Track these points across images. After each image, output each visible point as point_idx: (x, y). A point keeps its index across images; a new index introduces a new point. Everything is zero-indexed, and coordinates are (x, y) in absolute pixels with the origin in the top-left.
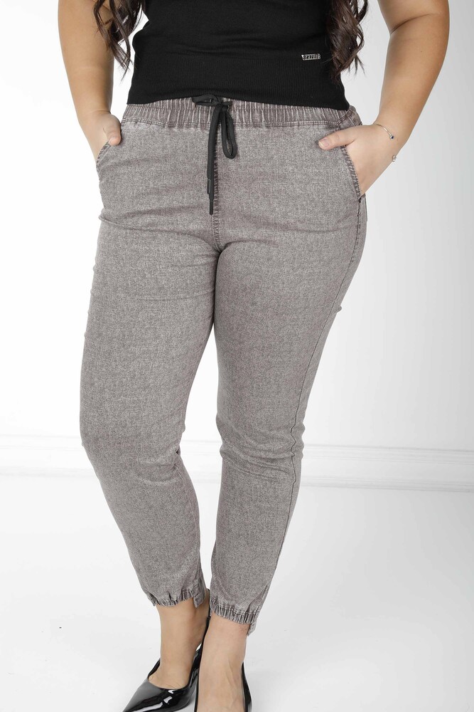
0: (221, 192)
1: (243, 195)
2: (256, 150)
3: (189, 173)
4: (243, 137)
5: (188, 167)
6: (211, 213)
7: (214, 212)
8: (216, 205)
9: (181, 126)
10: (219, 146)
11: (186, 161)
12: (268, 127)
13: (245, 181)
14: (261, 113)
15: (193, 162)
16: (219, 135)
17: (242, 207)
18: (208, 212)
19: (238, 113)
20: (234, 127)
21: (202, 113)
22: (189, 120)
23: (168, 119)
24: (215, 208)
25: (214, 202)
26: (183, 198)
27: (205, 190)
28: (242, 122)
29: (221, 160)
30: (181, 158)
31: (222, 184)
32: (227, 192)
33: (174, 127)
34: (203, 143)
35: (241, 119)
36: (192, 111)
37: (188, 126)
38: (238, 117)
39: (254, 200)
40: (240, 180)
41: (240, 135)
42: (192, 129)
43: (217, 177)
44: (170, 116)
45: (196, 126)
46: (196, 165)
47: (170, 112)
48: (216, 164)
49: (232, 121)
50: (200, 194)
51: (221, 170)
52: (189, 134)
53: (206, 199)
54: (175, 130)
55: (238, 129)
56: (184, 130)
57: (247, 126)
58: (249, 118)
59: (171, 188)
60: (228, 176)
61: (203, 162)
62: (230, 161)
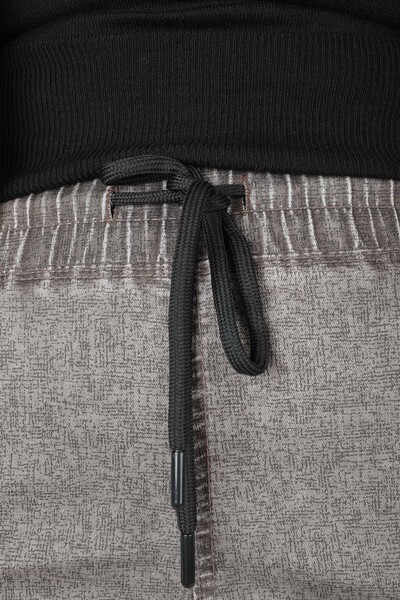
0: (219, 506)
1: (302, 514)
2: (347, 347)
3: (101, 439)
4: (293, 304)
5: (95, 418)
6: (188, 579)
7: (200, 575)
8: (206, 551)
9: (61, 278)
10: (209, 337)
11: (87, 395)
12: (375, 263)
13: (307, 461)
14: (344, 219)
15: (112, 399)
16: (206, 296)
17: (302, 554)
18: (177, 577)
19: (264, 221)
20: (255, 268)
21: (138, 228)
22: (90, 255)
23: (18, 259)
24: (200, 560)
25: (197, 543)
26: (87, 527)
27: (161, 499)
28: (285, 250)
29: (218, 382)
30: (67, 388)
31: (224, 479)
32: (241, 503)
33: (37, 281)
34: (147, 328)
35: (279, 240)
36: (100, 226)
37: (88, 277)
38: (266, 237)
39: (341, 527)
40: (290, 459)
41: (282, 297)
42: (104, 282)
43: (204, 449)
44: (26, 251)
45: (117, 275)
46: (122, 409)
47: (23, 237)
48: (199, 405)
49: (250, 248)
50: (145, 515)
51: (218, 426)
52: (92, 301)
53: (168, 531)
54: (43, 291)
55: (273, 277)
56: (76, 290)
57: (303, 262)
58: (306, 236)
59: (41, 495)
60: (246, 447)
61: (151, 397)
62: (252, 385)
